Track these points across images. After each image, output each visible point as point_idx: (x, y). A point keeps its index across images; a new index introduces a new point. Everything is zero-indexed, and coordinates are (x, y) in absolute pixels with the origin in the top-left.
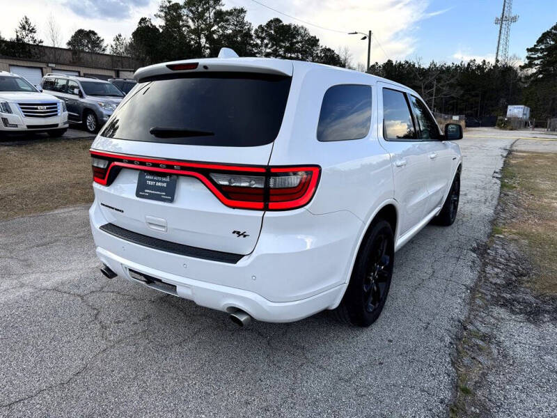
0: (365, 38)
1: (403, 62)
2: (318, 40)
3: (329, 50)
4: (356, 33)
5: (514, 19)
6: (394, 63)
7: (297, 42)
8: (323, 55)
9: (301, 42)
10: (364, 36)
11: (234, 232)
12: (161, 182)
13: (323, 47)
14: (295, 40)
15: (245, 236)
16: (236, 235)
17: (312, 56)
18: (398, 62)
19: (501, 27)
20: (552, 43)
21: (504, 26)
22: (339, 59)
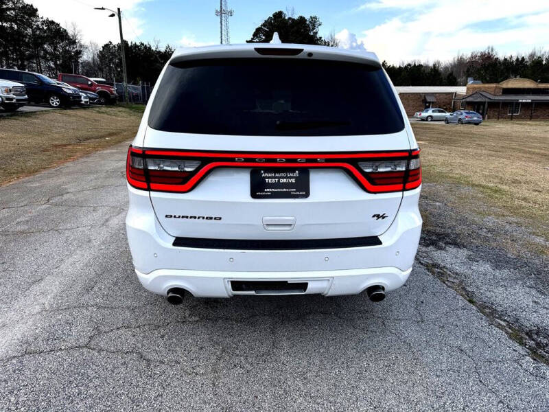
0: (113, 15)
1: (138, 44)
2: (36, 10)
3: (52, 22)
4: (103, 9)
5: (230, 13)
6: (130, 44)
7: (9, 9)
8: (45, 28)
9: (14, 9)
10: (111, 13)
11: (374, 216)
12: (287, 177)
13: (45, 19)
14: (4, 7)
15: (384, 218)
16: (376, 218)
17: (32, 27)
18: (134, 43)
19: (221, 19)
20: (264, 37)
21: (223, 18)
22: (67, 34)
